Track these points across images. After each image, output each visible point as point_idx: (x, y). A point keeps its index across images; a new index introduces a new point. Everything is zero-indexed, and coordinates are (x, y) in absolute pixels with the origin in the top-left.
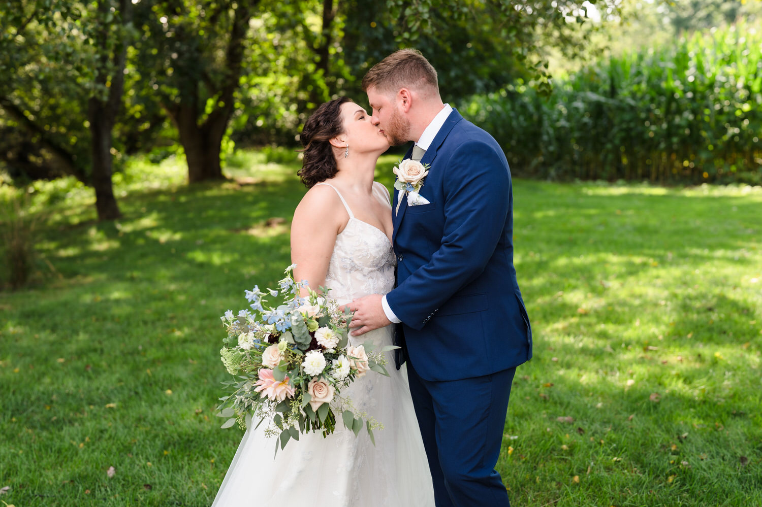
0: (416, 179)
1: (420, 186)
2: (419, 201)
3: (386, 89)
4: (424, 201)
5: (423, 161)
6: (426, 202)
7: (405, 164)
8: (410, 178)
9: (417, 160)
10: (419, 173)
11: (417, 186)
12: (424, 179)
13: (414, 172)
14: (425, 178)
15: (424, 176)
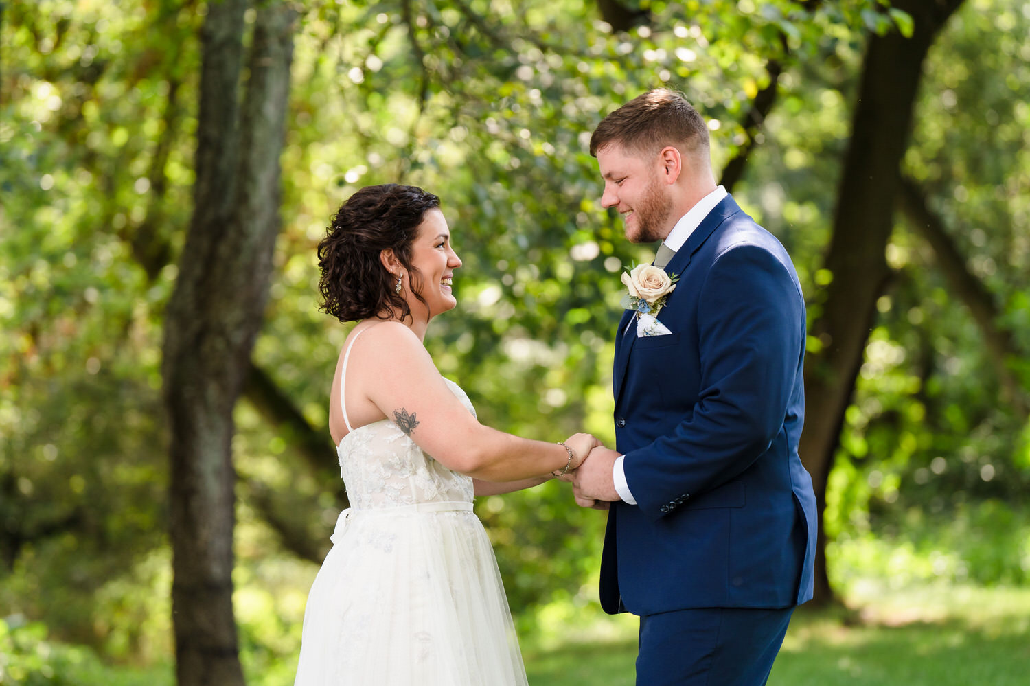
0: (653, 294)
1: (659, 307)
2: (656, 330)
3: (639, 148)
4: (663, 330)
5: (669, 270)
6: (666, 331)
7: (640, 271)
8: (645, 291)
9: (659, 267)
10: (661, 285)
11: (654, 306)
12: (668, 297)
13: (653, 283)
14: (669, 295)
15: (668, 291)
